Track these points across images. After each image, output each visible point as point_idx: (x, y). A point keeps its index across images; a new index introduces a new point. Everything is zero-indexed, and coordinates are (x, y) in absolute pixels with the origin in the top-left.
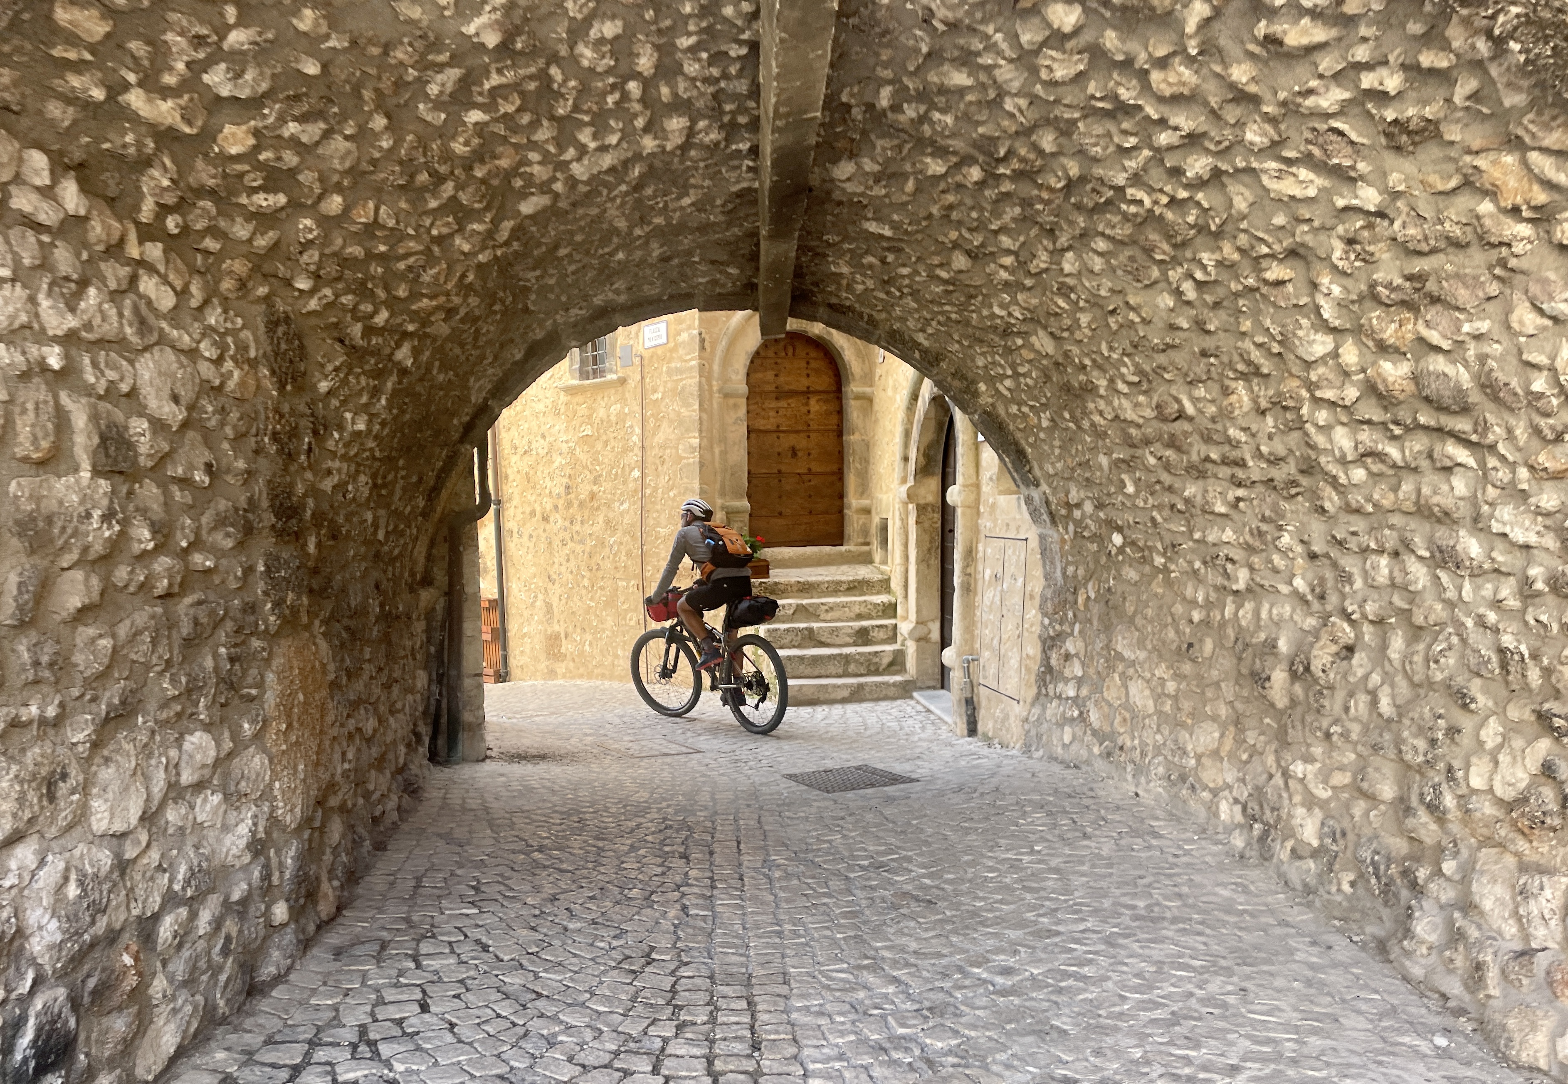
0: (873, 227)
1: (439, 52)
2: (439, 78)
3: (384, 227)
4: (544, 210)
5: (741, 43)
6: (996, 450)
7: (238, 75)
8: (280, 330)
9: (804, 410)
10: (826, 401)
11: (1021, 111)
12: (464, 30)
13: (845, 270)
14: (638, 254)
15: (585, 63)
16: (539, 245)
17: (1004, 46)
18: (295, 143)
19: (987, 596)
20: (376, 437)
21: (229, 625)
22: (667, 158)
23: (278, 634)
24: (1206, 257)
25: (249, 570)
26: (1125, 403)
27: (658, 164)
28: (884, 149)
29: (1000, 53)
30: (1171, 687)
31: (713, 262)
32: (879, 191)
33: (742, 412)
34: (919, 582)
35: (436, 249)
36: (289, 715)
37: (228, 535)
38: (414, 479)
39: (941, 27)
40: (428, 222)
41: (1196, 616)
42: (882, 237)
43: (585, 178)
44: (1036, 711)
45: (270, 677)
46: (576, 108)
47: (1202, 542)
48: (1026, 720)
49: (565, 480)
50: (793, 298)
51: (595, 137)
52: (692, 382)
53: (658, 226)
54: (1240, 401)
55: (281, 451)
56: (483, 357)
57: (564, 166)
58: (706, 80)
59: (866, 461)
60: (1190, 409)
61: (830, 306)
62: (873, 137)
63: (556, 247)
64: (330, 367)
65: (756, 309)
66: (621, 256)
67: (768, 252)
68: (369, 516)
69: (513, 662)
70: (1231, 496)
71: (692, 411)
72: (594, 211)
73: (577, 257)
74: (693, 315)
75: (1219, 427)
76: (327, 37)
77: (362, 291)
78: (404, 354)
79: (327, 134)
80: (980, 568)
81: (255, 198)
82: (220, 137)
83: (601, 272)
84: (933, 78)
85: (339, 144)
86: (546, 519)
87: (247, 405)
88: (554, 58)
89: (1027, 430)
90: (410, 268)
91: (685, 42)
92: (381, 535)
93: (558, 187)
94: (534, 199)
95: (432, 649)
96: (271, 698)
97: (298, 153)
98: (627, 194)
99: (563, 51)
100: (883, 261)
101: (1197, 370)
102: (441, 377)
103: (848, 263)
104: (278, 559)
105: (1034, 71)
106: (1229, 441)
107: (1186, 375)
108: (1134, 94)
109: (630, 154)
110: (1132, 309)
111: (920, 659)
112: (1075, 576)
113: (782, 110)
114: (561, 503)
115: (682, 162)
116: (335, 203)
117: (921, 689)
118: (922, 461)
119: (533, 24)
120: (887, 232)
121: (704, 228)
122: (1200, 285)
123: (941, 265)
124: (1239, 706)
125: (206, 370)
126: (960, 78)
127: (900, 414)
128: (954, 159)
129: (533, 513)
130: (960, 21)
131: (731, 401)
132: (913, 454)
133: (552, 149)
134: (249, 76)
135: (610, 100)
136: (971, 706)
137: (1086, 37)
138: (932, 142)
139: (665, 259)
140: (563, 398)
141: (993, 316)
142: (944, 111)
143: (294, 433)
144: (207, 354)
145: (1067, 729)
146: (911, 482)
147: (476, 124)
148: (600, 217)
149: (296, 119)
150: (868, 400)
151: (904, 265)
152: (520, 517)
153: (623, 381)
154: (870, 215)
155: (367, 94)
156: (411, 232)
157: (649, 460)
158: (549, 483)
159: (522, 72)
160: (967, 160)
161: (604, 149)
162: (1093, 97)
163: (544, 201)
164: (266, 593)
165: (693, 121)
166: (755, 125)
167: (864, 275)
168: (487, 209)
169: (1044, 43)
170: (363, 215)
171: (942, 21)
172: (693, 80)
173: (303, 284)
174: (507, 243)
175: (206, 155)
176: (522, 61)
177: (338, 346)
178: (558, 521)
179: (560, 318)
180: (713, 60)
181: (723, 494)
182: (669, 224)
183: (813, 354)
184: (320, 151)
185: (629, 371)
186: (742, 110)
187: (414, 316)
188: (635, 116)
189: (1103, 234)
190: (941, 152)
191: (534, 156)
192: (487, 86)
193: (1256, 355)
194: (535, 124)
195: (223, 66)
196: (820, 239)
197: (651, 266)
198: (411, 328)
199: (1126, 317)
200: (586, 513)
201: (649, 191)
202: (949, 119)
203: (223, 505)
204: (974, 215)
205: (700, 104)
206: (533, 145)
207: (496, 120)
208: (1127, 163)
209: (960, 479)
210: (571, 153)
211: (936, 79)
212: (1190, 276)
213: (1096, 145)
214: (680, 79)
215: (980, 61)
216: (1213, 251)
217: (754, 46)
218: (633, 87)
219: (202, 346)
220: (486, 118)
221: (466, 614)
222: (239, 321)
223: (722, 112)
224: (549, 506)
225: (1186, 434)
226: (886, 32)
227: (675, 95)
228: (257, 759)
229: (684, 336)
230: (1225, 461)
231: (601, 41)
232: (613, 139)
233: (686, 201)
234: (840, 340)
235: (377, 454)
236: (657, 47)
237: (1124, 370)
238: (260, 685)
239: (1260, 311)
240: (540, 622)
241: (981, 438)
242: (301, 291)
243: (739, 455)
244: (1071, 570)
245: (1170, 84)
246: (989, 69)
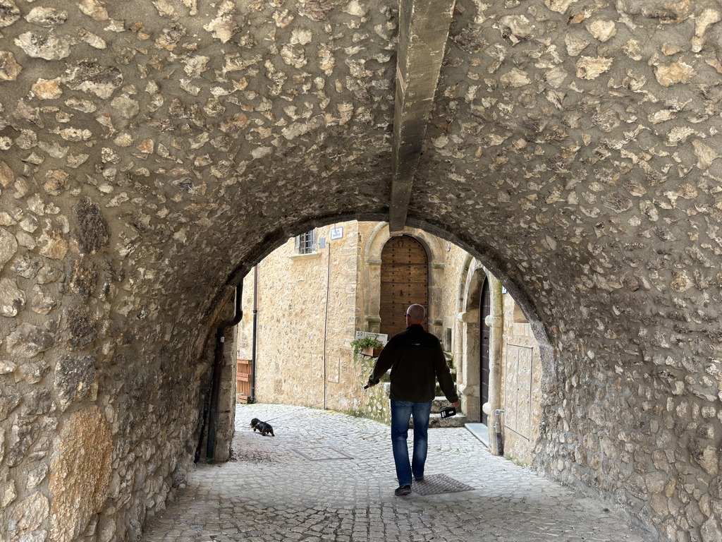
0: (454, 177)
1: (190, 43)
2: (192, 61)
3: (161, 157)
4: (267, 156)
5: (385, 52)
6: (515, 299)
7: (42, 42)
8: (89, 216)
9: (408, 272)
10: (419, 269)
11: (559, 100)
12: (205, 27)
13: (436, 201)
14: (324, 188)
15: (288, 61)
16: (266, 178)
17: (555, 55)
18: (91, 96)
19: (508, 377)
20: (162, 283)
21: (24, 410)
22: (340, 130)
23: (68, 411)
24: (672, 196)
25: (45, 372)
26: (602, 279)
27: (334, 133)
28: (466, 129)
29: (550, 59)
30: (629, 447)
31: (366, 195)
32: (460, 155)
33: (379, 272)
34: (468, 364)
35: (199, 175)
36: (70, 466)
37: (29, 348)
38: (193, 305)
39: (515, 40)
40: (191, 157)
41: (646, 406)
42: (459, 183)
43: (291, 138)
44: (540, 447)
45: (57, 442)
46: (284, 92)
47: (651, 363)
48: (534, 452)
49: (289, 302)
50: (408, 216)
51: (296, 113)
52: (354, 257)
53: (335, 172)
54: (684, 281)
55: (82, 292)
56: (235, 240)
57: (277, 130)
58: (363, 79)
59: (440, 299)
60: (647, 285)
61: (427, 220)
62: (460, 122)
63: (277, 181)
64: (127, 240)
65: (388, 221)
66: (315, 188)
67: (397, 187)
68: (158, 328)
69: (257, 393)
70: (673, 339)
71: (353, 271)
72: (298, 160)
73: (289, 187)
74: (354, 223)
75: (666, 296)
76: (107, 23)
77: (149, 195)
78: (180, 236)
79: (117, 93)
80: (504, 361)
81: (67, 131)
82: (34, 86)
83: (304, 197)
84: (504, 79)
85: (124, 99)
86: (278, 321)
87: (58, 264)
88: (267, 55)
89: (535, 291)
90: (181, 184)
91: (352, 50)
92: (167, 337)
93: (275, 142)
94: (260, 149)
95: (203, 396)
96: (56, 456)
97: (96, 104)
98: (316, 151)
99: (273, 49)
100: (458, 196)
101: (655, 262)
102: (208, 250)
103: (439, 197)
104: (73, 361)
105: (572, 72)
106: (675, 305)
107: (647, 264)
108: (641, 85)
109: (318, 126)
110: (613, 225)
111: (469, 406)
112: (563, 373)
113: (411, 94)
114: (286, 313)
115: (348, 134)
116: (125, 139)
117: (469, 422)
118: (471, 301)
119: (253, 29)
120: (462, 180)
121: (361, 175)
122: (662, 213)
123: (491, 199)
124: (678, 466)
125: (23, 239)
126: (520, 78)
127: (459, 277)
128: (509, 135)
129: (273, 317)
130: (529, 36)
131: (373, 267)
132: (466, 297)
133: (270, 117)
134: (51, 42)
135: (305, 88)
136: (500, 437)
137: (616, 45)
138: (497, 124)
139: (340, 192)
140: (291, 262)
141: (520, 228)
142: (507, 103)
143: (96, 279)
144: (26, 229)
145: (560, 462)
146: (464, 312)
147: (220, 96)
148: (301, 165)
149: (90, 79)
150: (440, 268)
151: (470, 199)
152: (266, 319)
153: (320, 255)
154: (454, 170)
155: (142, 68)
156: (179, 161)
157: (331, 294)
158: (281, 304)
159: (247, 63)
160: (516, 135)
161: (302, 121)
162: (612, 89)
163: (266, 150)
164: (60, 385)
165: (355, 107)
166: (392, 110)
167: (446, 204)
168: (231, 151)
169: (584, 52)
170: (147, 148)
171: (516, 36)
172: (356, 78)
173: (106, 189)
174: (245, 174)
175: (26, 98)
176: (247, 55)
177: (133, 229)
178: (284, 321)
179: (283, 221)
180: (367, 66)
181: (367, 312)
182: (341, 171)
183: (413, 246)
184: (113, 104)
185: (324, 250)
186: (385, 101)
187: (187, 214)
188: (321, 100)
189: (598, 180)
190: (501, 129)
191: (259, 121)
192: (225, 71)
193: (700, 255)
194: (258, 100)
195: (29, 34)
196: (424, 183)
197: (332, 195)
198: (183, 220)
199: (607, 230)
200: (298, 319)
201: (329, 150)
202: (510, 108)
203: (28, 327)
204: (516, 170)
205: (359, 95)
206: (258, 114)
207: (233, 95)
208: (626, 134)
209: (492, 312)
210: (281, 122)
211: (506, 80)
212: (657, 206)
213: (606, 122)
214: (347, 78)
215: (537, 65)
216: (676, 191)
217: (394, 55)
218: (319, 81)
219: (22, 224)
220: (226, 93)
221: (223, 376)
222: (57, 209)
223: (373, 102)
224: (281, 315)
225: (643, 299)
226: (478, 46)
227: (344, 88)
228: (38, 502)
229: (351, 234)
230: (669, 316)
231: (298, 46)
232: (308, 115)
233: (351, 158)
234: (428, 238)
235: (163, 292)
236: (334, 53)
237: (602, 260)
238: (49, 448)
239: (707, 228)
240: (273, 373)
241: (504, 290)
242: (105, 194)
243: (376, 294)
244: (561, 368)
245: (671, 76)
246: (542, 73)
